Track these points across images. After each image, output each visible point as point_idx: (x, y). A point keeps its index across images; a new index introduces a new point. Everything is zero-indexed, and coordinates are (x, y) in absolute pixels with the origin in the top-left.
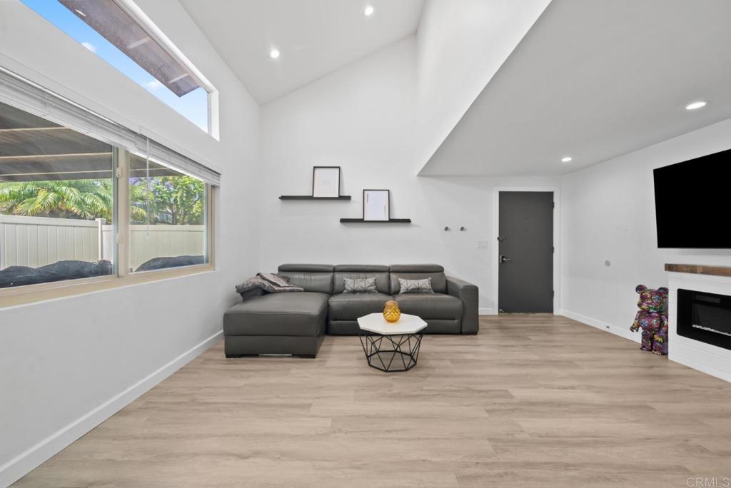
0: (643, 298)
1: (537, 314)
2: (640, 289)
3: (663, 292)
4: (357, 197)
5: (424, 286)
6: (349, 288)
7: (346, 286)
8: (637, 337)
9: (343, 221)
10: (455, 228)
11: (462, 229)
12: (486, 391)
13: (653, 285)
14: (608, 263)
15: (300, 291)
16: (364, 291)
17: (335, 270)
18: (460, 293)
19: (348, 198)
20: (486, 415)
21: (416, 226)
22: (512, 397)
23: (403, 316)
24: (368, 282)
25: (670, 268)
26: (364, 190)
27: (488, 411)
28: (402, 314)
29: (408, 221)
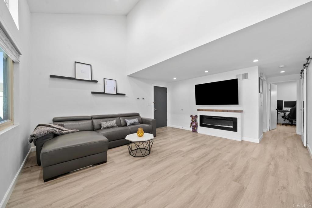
0: (193, 118)
1: (163, 127)
2: (191, 116)
3: (196, 116)
4: (101, 82)
5: (137, 122)
6: (105, 126)
7: (102, 126)
8: (191, 129)
9: (93, 93)
10: (141, 98)
11: (143, 99)
12: (177, 152)
13: (194, 115)
14: (182, 110)
15: (78, 131)
16: (112, 127)
17: (92, 118)
18: (151, 123)
19: (96, 82)
20: (183, 158)
21: (127, 97)
22: (183, 151)
23: (145, 134)
24: (113, 122)
25: (198, 110)
26: (104, 79)
27: (183, 157)
28: (145, 133)
29: (124, 95)
